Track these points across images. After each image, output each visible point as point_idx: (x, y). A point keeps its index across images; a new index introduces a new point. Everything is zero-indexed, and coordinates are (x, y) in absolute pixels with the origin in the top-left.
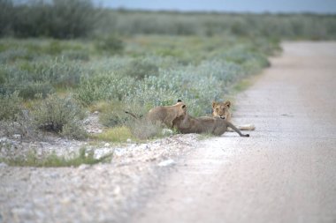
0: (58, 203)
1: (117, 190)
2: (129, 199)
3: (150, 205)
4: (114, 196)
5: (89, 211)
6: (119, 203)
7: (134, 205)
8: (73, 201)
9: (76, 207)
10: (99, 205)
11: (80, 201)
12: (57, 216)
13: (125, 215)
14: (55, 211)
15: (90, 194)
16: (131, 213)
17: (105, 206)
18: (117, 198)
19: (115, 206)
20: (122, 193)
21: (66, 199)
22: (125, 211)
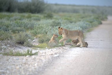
0: (15, 68)
1: (36, 65)
2: (40, 67)
3: (46, 70)
4: (35, 66)
5: (24, 71)
6: (35, 69)
7: (41, 69)
8: (20, 68)
9: (21, 70)
10: (29, 69)
11: (23, 68)
12: (13, 73)
13: (36, 73)
14: (13, 71)
15: (27, 65)
16: (39, 72)
17: (30, 70)
18: (35, 67)
19: (34, 70)
20: (38, 65)
21: (18, 67)
22: (37, 71)
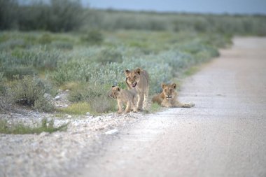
0: (14, 163)
1: (63, 154)
2: (73, 160)
3: (87, 166)
4: (60, 158)
5: (35, 170)
6: (62, 164)
7: (75, 166)
8: (26, 162)
9: (26, 166)
10: (46, 165)
11: (32, 162)
12: (9, 174)
13: (64, 173)
14: (9, 170)
15: (41, 156)
16: (70, 172)
17: (49, 166)
18: (62, 160)
19: (59, 166)
20: (67, 156)
21: (20, 160)
22: (66, 170)
